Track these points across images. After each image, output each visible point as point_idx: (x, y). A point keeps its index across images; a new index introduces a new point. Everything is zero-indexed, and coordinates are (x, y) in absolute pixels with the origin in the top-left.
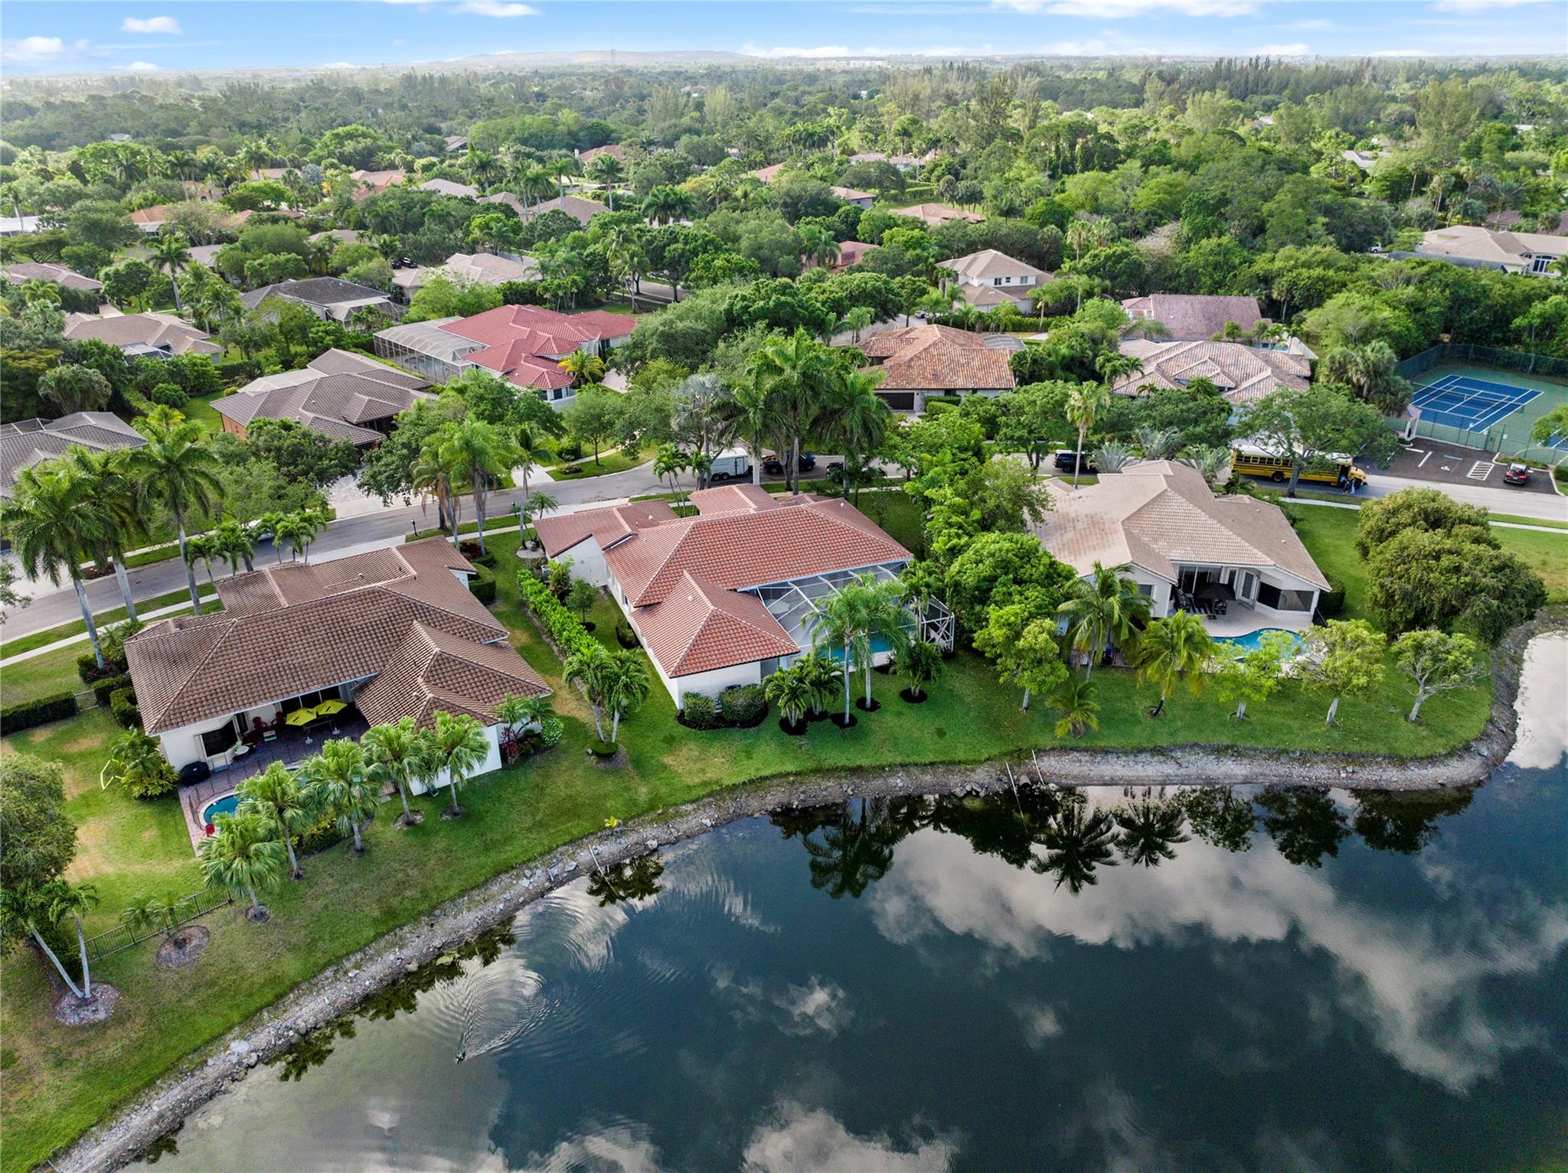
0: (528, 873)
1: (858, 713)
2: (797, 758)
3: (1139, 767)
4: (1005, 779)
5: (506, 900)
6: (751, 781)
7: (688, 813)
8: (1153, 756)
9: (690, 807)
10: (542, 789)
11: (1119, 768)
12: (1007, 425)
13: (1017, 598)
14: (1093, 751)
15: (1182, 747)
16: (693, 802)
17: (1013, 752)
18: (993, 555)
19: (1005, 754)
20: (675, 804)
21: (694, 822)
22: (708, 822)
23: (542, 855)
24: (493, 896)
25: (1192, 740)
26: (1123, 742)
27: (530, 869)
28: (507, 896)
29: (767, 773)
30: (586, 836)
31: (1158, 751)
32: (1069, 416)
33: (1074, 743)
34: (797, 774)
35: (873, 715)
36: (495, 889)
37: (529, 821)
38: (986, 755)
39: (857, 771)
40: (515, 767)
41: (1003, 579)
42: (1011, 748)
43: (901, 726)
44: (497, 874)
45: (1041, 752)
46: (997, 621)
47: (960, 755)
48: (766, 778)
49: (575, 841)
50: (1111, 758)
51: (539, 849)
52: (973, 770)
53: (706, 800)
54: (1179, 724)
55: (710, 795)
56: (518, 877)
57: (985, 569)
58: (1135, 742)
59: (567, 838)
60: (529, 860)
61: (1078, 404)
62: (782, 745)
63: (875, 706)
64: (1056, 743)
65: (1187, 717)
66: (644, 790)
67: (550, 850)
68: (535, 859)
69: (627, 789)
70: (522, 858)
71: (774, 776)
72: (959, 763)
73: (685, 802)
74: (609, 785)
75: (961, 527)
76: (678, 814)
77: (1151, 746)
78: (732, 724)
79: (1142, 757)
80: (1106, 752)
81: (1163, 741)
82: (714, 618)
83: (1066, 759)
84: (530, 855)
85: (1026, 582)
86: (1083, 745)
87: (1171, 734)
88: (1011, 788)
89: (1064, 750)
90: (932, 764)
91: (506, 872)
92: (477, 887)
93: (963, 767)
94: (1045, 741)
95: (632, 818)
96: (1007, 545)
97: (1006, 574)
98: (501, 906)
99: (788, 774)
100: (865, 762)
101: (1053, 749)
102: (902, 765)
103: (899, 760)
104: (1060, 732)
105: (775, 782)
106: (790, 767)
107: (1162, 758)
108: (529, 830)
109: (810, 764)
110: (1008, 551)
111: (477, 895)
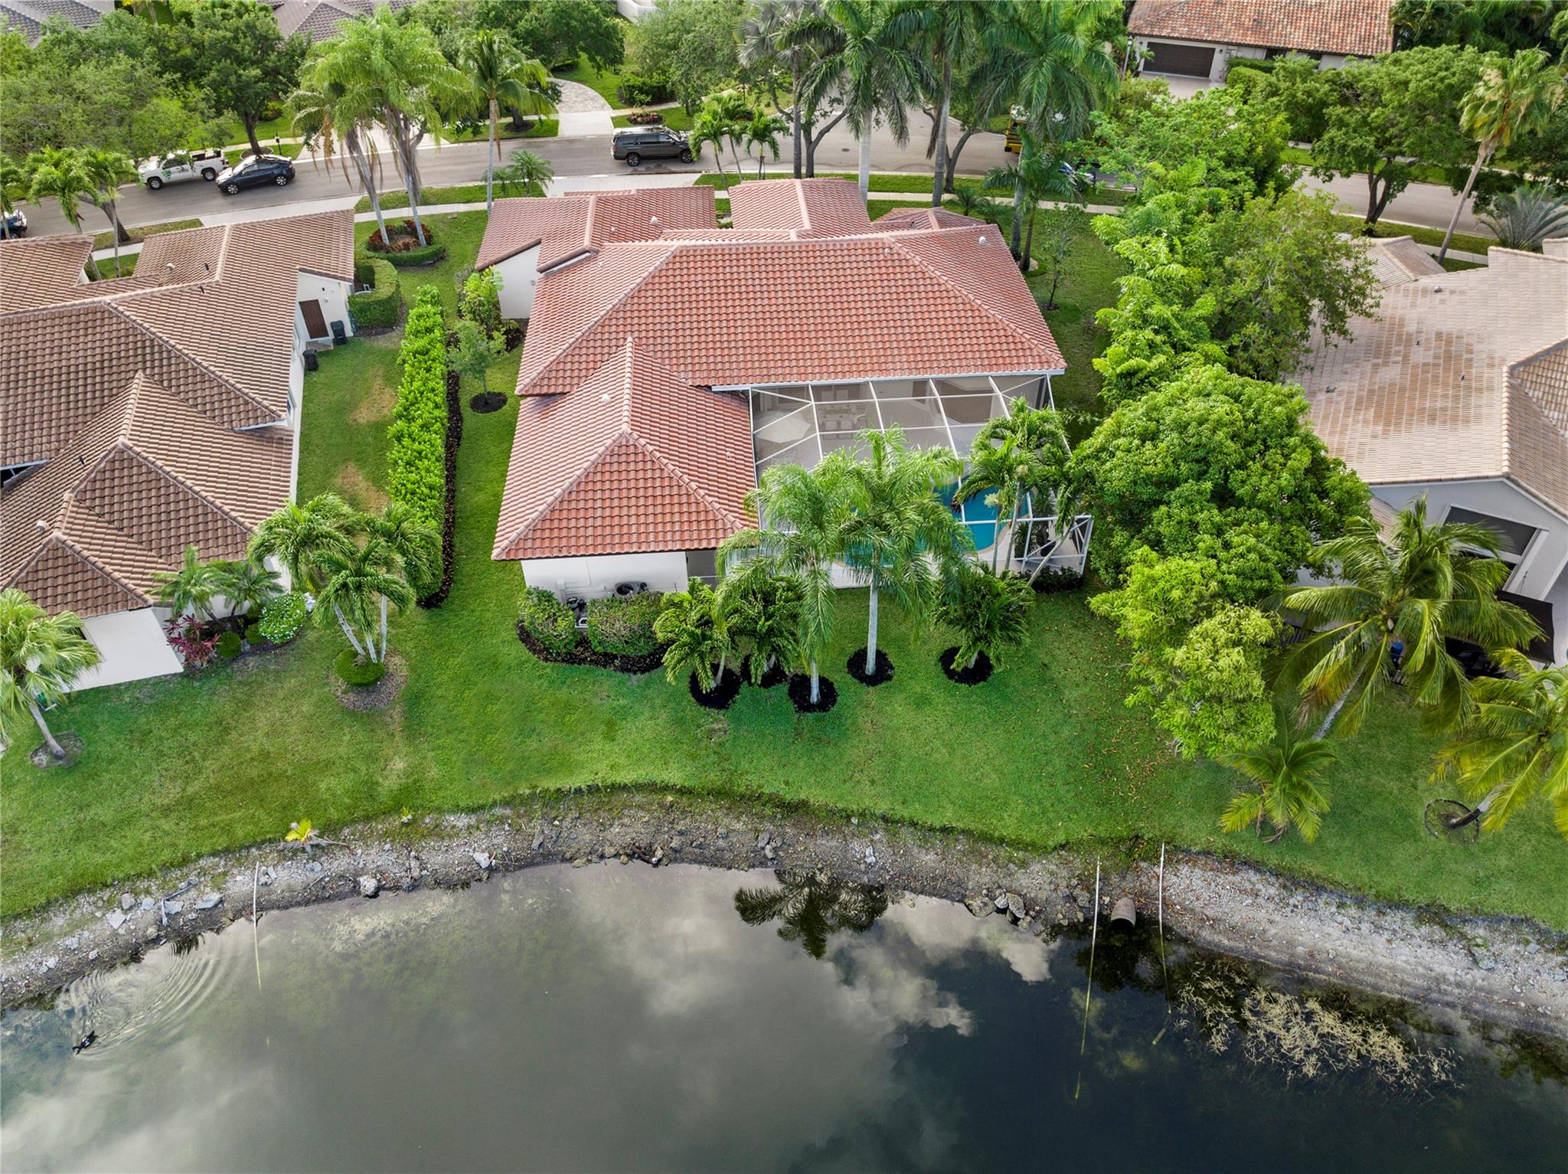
0: (127, 899)
1: (842, 680)
2: (693, 757)
3: (1380, 941)
4: (1083, 898)
5: (68, 950)
6: (593, 790)
7: (455, 830)
8: (1420, 920)
9: (462, 821)
10: (226, 730)
11: (1334, 930)
12: (1341, 123)
13: (1206, 541)
14: (1291, 880)
15: (1493, 920)
16: (472, 810)
17: (1121, 840)
18: (1182, 427)
19: (1103, 842)
20: (439, 810)
21: (458, 854)
22: (483, 859)
23: (167, 867)
24: (48, 937)
25: (1519, 909)
26: (1363, 874)
27: (135, 893)
28: (72, 942)
29: (625, 777)
30: (259, 845)
31: (1433, 914)
32: (1464, 119)
33: (1255, 851)
34: (683, 791)
35: (872, 693)
36: (59, 921)
37: (173, 792)
38: (1061, 838)
39: (795, 809)
40: (205, 674)
41: (1187, 488)
42: (1121, 830)
43: (915, 730)
44: (73, 892)
45: (1179, 853)
46: (1143, 589)
47: (1007, 825)
48: (624, 788)
49: (235, 851)
50: (1326, 905)
51: (166, 855)
52: (1023, 864)
53: (499, 811)
54: (1503, 861)
55: (507, 803)
56: (109, 905)
57: (1155, 458)
58: (1388, 883)
59: (222, 842)
60: (139, 875)
61: (1490, 96)
62: (679, 722)
63: (883, 673)
64: (1218, 843)
65: (1526, 849)
66: (399, 764)
67: (185, 861)
68: (151, 874)
69: (371, 758)
70: (129, 868)
71: (639, 787)
72: (1002, 841)
73: (457, 809)
74: (346, 742)
75: (1165, 328)
76: (437, 832)
77: (1423, 900)
78: (606, 659)
79: (1393, 919)
80: (1315, 886)
81: (1454, 896)
82: (622, 452)
83: (1228, 879)
84: (143, 866)
85: (1239, 503)
86: (1273, 860)
87: (1477, 883)
88: (1088, 921)
89: (1231, 861)
90: (946, 830)
91: (91, 891)
92: (28, 914)
93: (1004, 852)
94: (1195, 831)
95: (353, 822)
96: (1222, 408)
97: (1200, 476)
98: (51, 962)
99: (666, 788)
100: (816, 795)
101: (1207, 853)
102: (885, 819)
103: (882, 807)
104: (1228, 821)
105: (639, 798)
106: (674, 775)
107: (1438, 933)
108: (166, 811)
109: (714, 778)
110: (1219, 424)
111: (23, 930)
